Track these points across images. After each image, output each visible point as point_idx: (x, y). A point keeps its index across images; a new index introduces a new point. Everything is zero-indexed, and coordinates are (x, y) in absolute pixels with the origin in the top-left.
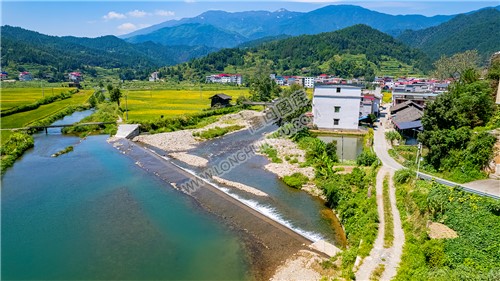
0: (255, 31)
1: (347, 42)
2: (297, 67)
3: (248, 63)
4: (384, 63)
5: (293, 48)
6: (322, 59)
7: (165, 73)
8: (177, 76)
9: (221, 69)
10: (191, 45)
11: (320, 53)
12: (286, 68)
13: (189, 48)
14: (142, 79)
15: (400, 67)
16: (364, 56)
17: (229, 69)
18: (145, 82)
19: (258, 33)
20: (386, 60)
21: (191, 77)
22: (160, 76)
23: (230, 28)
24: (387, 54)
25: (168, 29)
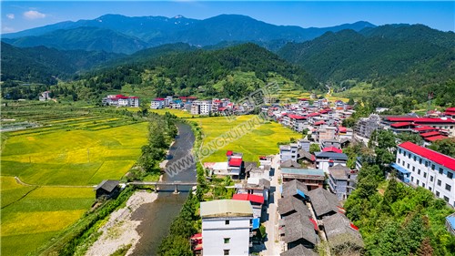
0: (154, 35)
1: (239, 60)
2: (193, 86)
3: (146, 81)
4: (271, 79)
5: (189, 67)
6: (216, 79)
7: (57, 92)
8: (71, 96)
9: (119, 87)
10: (88, 50)
11: (215, 73)
12: (183, 87)
13: (87, 53)
14: (31, 98)
15: (285, 83)
16: (253, 74)
17: (126, 88)
18: (35, 101)
19: (157, 39)
20: (272, 76)
21: (86, 97)
22: (52, 95)
23: (130, 33)
24: (273, 70)
25: (63, 31)
